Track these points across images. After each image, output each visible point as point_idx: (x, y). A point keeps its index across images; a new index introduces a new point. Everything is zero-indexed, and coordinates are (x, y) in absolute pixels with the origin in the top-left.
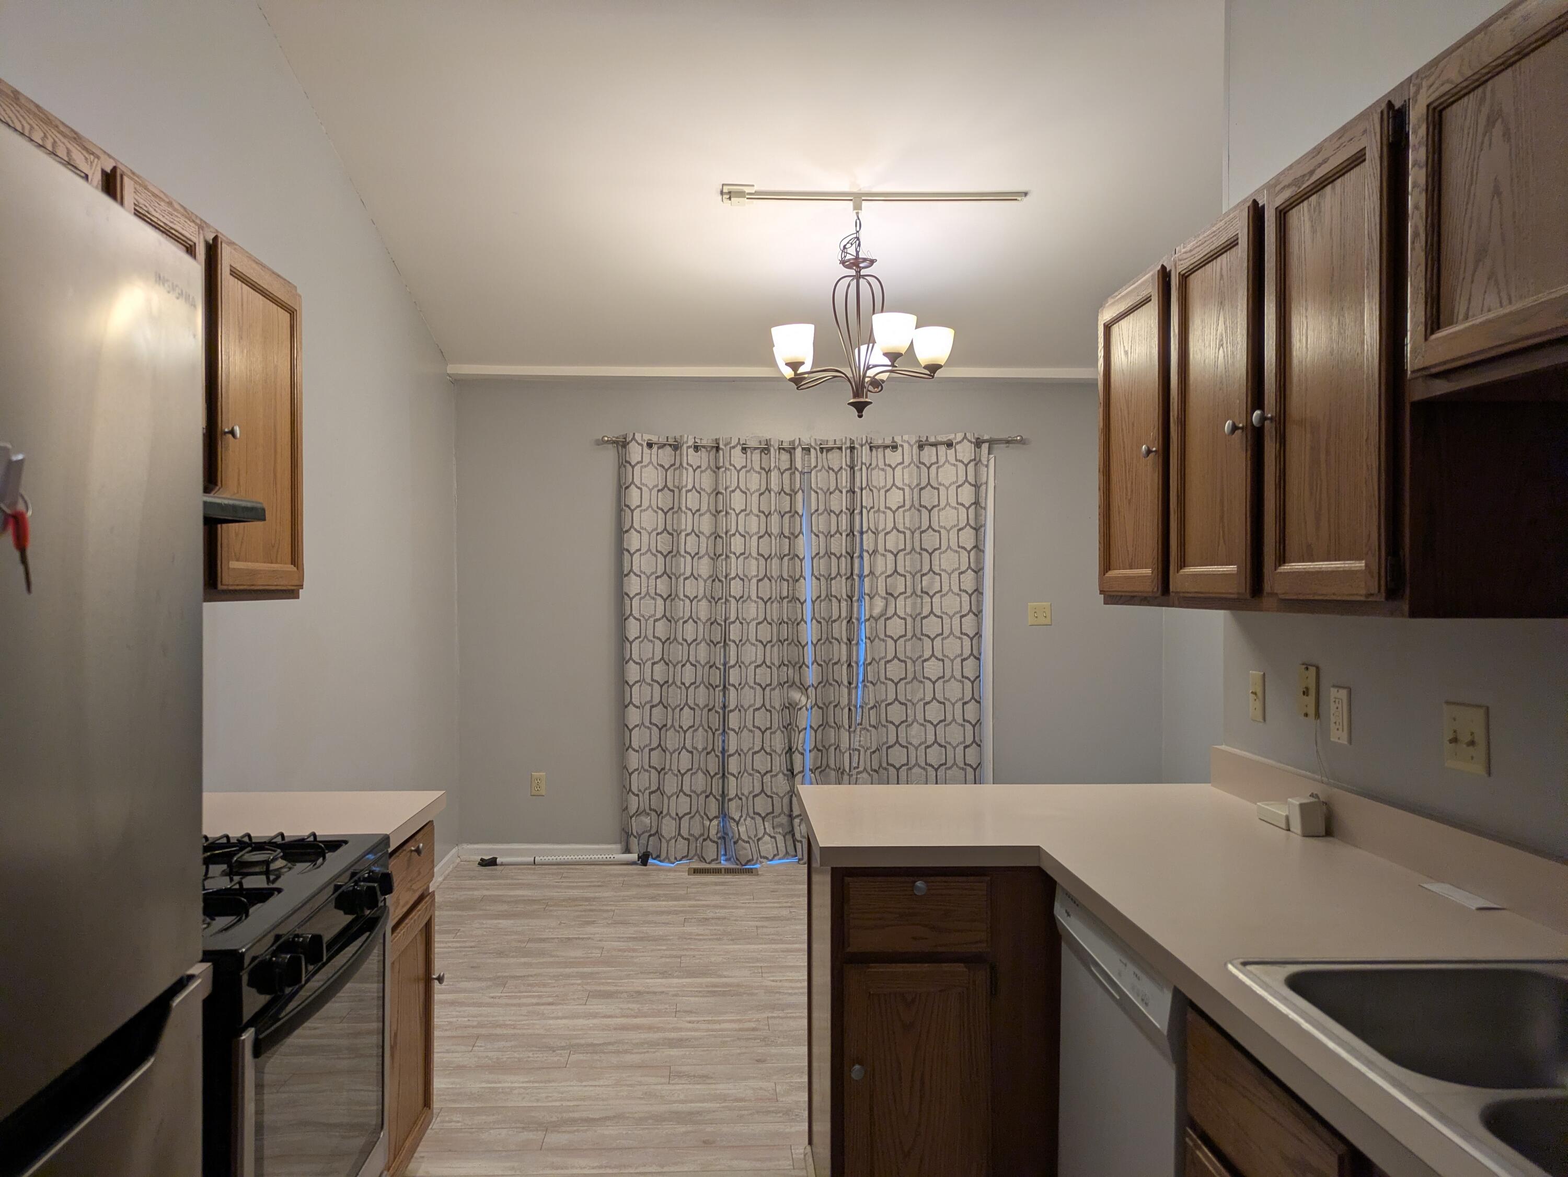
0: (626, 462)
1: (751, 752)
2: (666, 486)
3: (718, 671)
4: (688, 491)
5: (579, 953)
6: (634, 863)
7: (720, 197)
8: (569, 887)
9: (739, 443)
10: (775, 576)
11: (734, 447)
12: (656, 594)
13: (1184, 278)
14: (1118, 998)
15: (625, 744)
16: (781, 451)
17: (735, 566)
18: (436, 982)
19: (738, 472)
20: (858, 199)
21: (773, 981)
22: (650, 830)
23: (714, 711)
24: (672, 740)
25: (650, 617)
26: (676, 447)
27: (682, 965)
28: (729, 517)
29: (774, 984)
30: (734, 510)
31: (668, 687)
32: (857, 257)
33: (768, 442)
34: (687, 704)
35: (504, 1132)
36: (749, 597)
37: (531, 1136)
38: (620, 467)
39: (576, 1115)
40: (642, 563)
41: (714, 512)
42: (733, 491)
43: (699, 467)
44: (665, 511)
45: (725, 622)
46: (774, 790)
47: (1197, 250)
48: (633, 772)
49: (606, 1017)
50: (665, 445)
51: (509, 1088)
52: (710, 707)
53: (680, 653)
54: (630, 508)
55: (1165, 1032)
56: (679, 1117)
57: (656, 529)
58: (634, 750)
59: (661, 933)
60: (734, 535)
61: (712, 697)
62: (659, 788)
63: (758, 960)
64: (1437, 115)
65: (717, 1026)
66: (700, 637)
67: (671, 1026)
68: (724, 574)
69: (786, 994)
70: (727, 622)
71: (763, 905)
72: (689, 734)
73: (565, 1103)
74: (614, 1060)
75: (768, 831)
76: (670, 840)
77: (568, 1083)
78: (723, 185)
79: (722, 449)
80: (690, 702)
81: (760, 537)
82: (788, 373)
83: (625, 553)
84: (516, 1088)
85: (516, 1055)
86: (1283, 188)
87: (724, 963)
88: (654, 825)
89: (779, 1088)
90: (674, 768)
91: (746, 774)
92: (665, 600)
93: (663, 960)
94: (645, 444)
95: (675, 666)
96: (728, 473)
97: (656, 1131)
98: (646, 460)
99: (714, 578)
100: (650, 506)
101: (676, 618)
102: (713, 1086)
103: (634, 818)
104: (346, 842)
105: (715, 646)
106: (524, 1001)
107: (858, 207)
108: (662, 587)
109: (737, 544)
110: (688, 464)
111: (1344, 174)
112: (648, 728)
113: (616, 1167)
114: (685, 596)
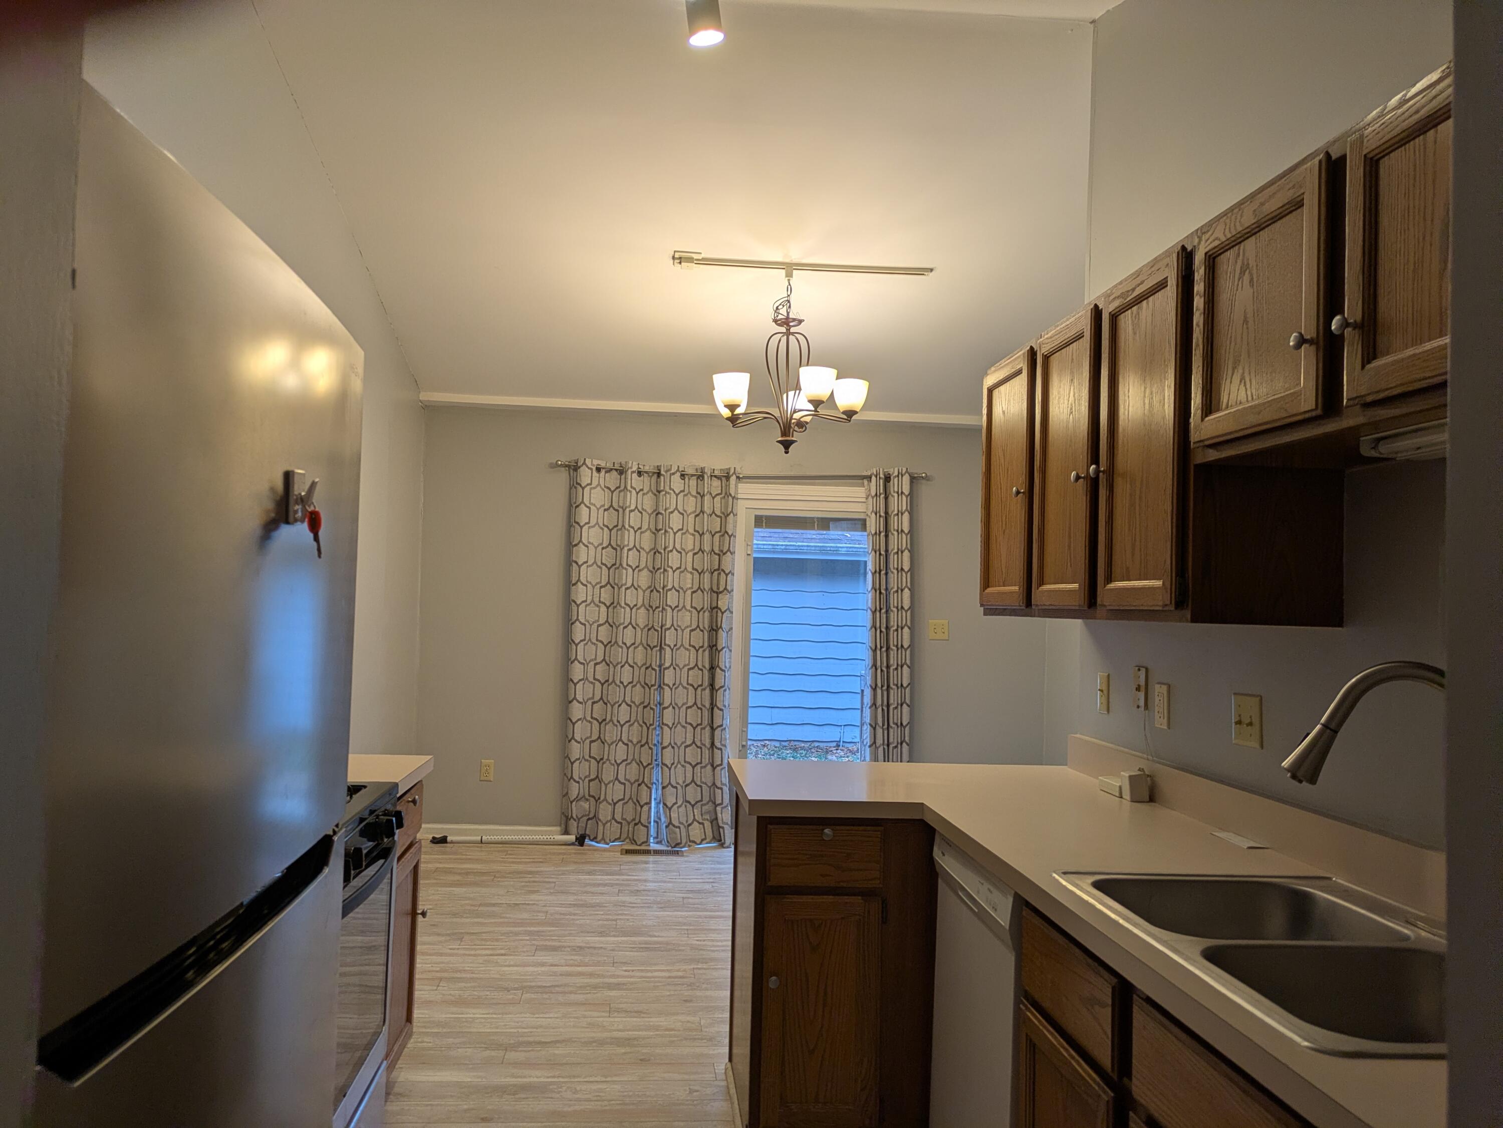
0: (578, 484)
1: (683, 746)
2: (611, 506)
3: (654, 672)
4: (631, 511)
5: (525, 916)
6: (573, 844)
7: (672, 261)
8: (513, 863)
9: (678, 470)
10: (707, 589)
11: (673, 474)
12: (600, 602)
13: (1046, 358)
14: (976, 910)
15: (567, 737)
16: (713, 478)
17: (672, 579)
18: (420, 916)
19: (677, 495)
20: (790, 268)
21: (698, 940)
22: (589, 815)
23: (649, 708)
24: (611, 733)
25: (594, 622)
26: (621, 472)
27: (618, 927)
28: (667, 535)
29: (698, 942)
30: (672, 529)
31: (608, 685)
32: (788, 318)
33: (703, 470)
34: (624, 701)
35: (470, 1050)
36: (684, 606)
37: (493, 1053)
38: (571, 489)
39: (531, 1039)
40: (588, 574)
41: (654, 530)
42: (672, 512)
43: (642, 490)
44: (610, 528)
45: (661, 628)
46: (703, 780)
47: (1057, 337)
48: (574, 762)
49: (552, 965)
50: (611, 470)
51: (470, 1018)
52: (645, 704)
53: (620, 655)
54: (579, 525)
55: (1007, 927)
56: (618, 1042)
57: (602, 544)
58: (576, 741)
59: (598, 901)
60: (671, 551)
61: (647, 695)
62: (597, 777)
63: (684, 924)
64: (1211, 260)
65: (649, 974)
66: (638, 641)
67: (610, 973)
68: (662, 585)
69: (709, 950)
70: (664, 628)
71: (689, 881)
72: (625, 728)
73: (520, 1030)
74: (561, 998)
75: (696, 817)
76: (606, 823)
77: (523, 1015)
78: (675, 252)
79: (663, 475)
80: (628, 699)
81: (695, 554)
82: (726, 413)
83: (574, 564)
84: (478, 1018)
85: (475, 993)
86: (1114, 299)
87: (654, 926)
88: (593, 810)
89: (703, 1022)
90: (612, 758)
91: (679, 766)
92: (608, 608)
93: (601, 922)
94: (594, 468)
95: (615, 667)
96: (668, 496)
97: (600, 1051)
98: (595, 483)
99: (652, 589)
100: (597, 523)
101: (617, 624)
102: (647, 1019)
103: (574, 803)
104: (365, 787)
105: (652, 649)
106: (478, 952)
107: (789, 275)
108: (606, 596)
109: (674, 559)
110: (632, 487)
111: (1155, 293)
112: (590, 722)
113: (567, 1077)
114: (626, 604)
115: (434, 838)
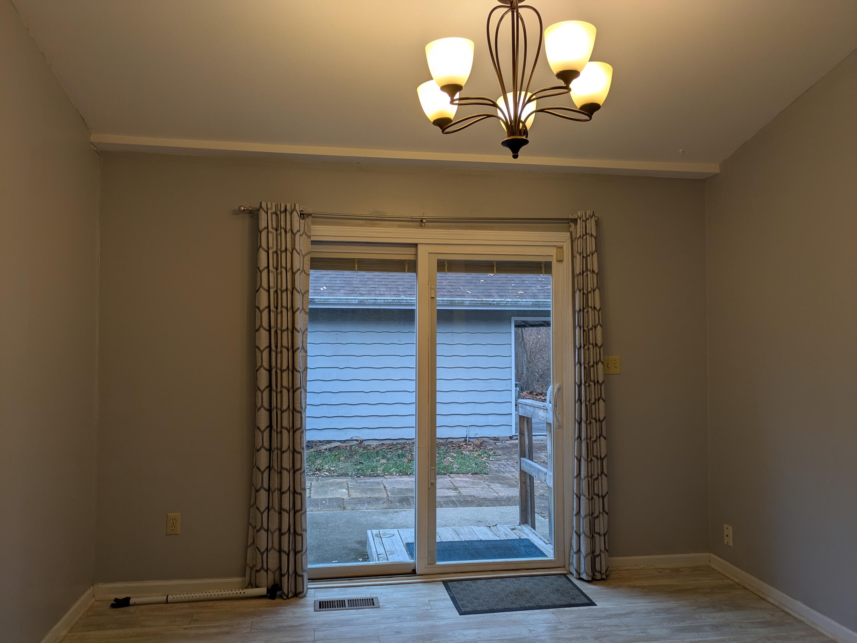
6: (263, 597)
115: (116, 600)
